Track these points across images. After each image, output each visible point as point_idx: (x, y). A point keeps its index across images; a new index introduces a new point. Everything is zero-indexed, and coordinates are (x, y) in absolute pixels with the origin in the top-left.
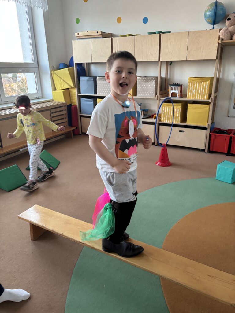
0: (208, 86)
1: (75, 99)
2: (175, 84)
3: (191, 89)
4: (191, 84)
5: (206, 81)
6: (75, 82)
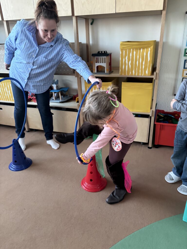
0: (150, 54)
2: (100, 52)
3: (125, 60)
4: (124, 51)
5: (147, 48)
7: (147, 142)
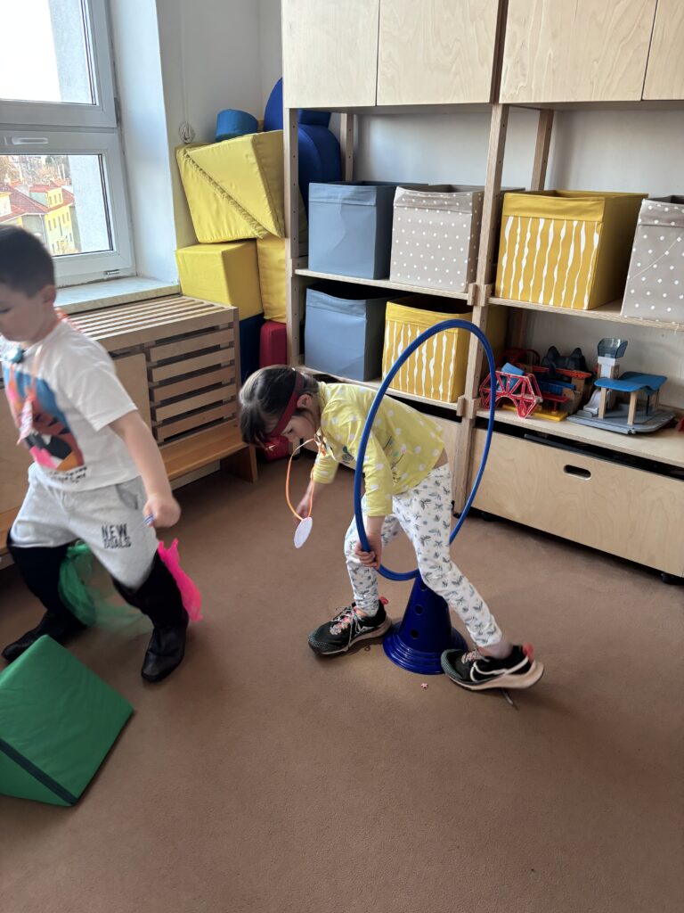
1: (279, 292)
6: (283, 207)
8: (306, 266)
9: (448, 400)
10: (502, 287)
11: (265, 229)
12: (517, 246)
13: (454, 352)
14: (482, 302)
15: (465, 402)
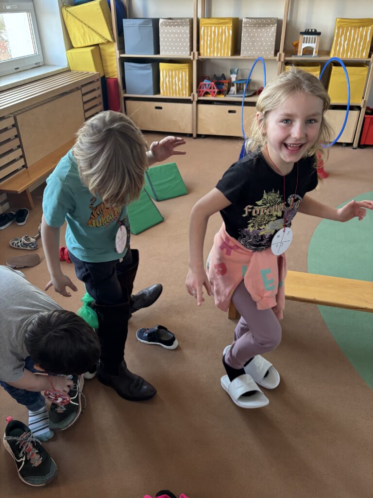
0: (370, 33)
1: (112, 65)
3: (341, 40)
4: (341, 30)
5: (367, 26)
7: (352, 142)
8: (124, 53)
9: (187, 96)
10: (202, 52)
11: (106, 39)
12: (206, 37)
13: (187, 78)
14: (196, 58)
15: (193, 95)
